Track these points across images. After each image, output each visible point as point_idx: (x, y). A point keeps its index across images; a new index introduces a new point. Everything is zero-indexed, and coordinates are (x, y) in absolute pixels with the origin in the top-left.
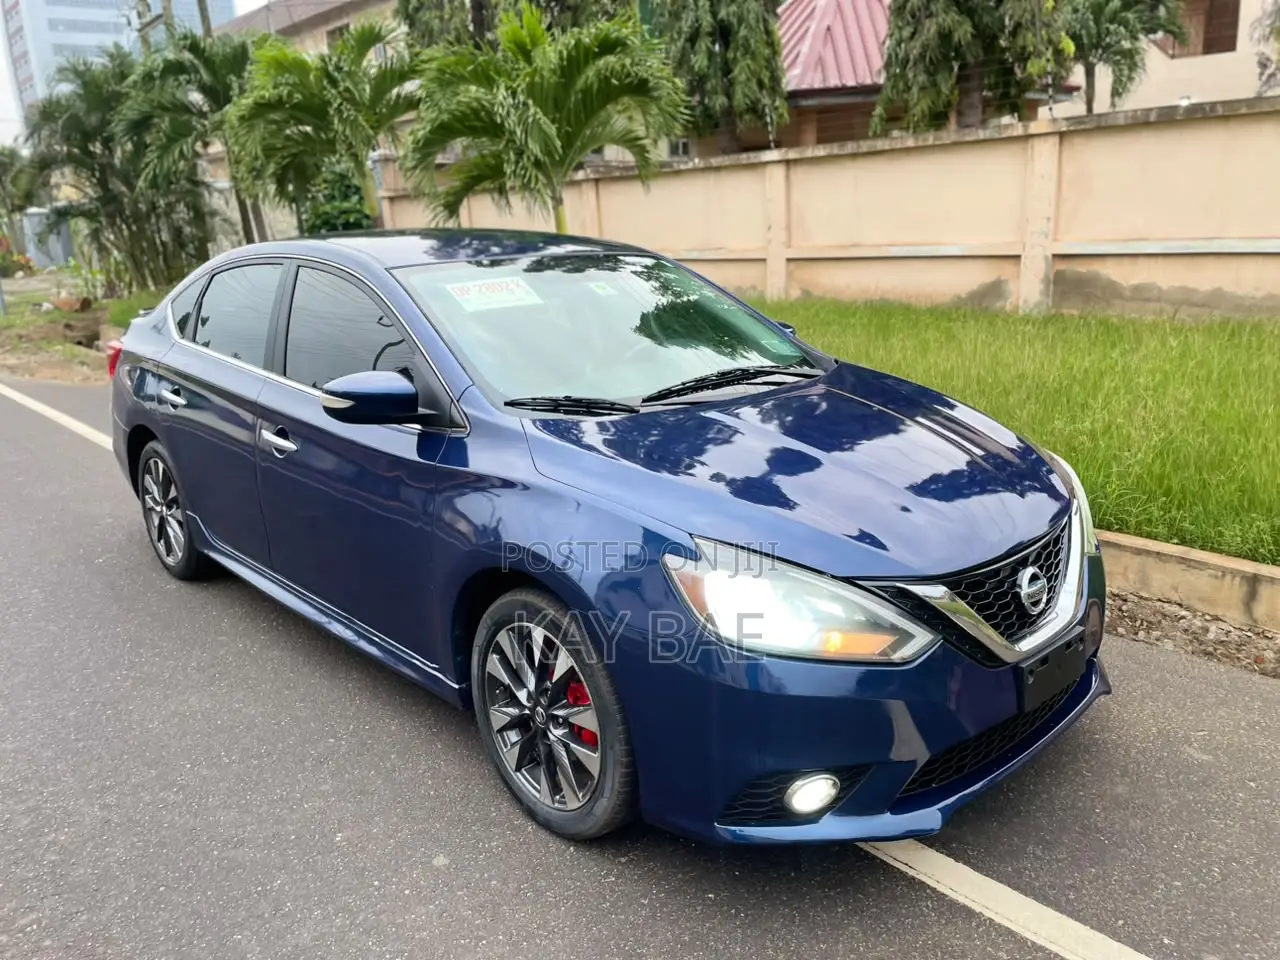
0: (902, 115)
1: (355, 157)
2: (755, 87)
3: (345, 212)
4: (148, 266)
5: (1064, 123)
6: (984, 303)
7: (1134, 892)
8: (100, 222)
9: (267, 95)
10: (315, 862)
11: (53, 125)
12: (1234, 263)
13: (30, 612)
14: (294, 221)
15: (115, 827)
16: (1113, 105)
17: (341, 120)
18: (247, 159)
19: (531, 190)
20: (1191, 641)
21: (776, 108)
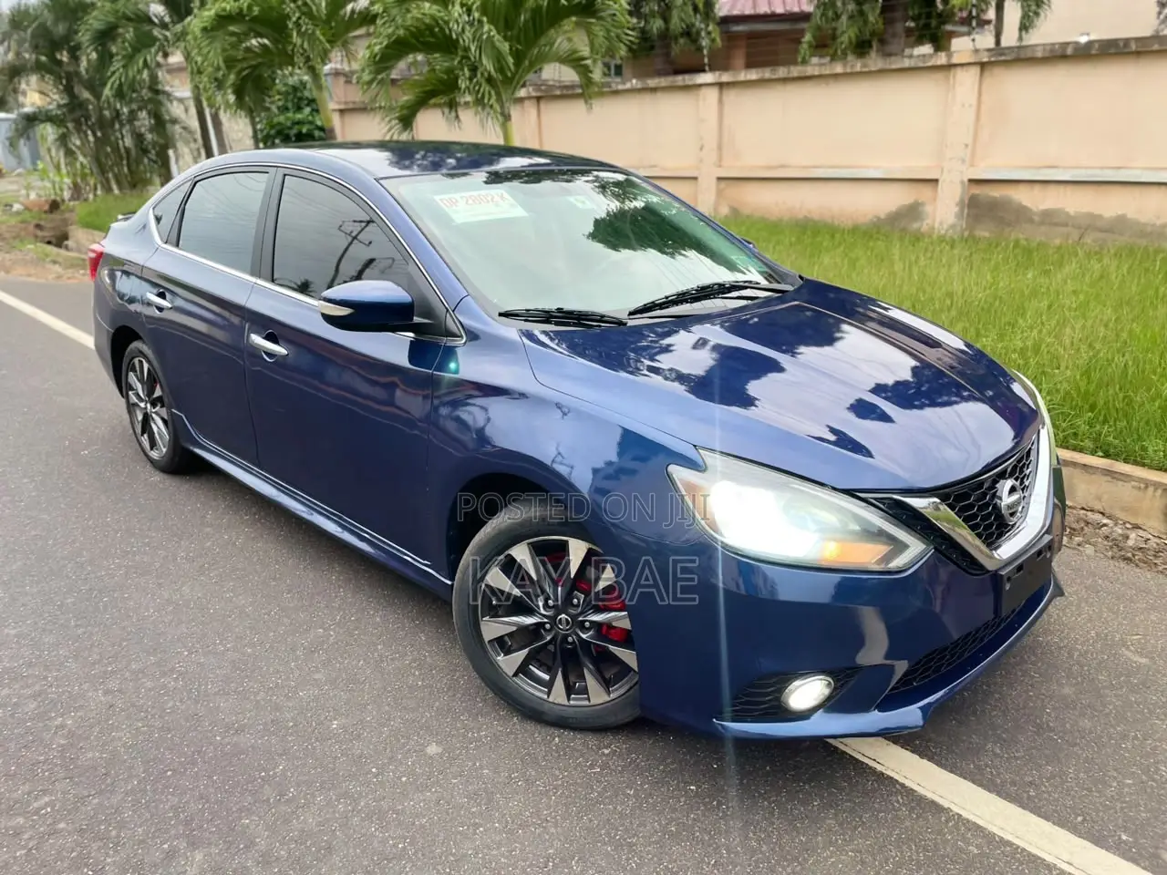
0: (829, 42)
1: (312, 70)
2: (690, 9)
3: (299, 123)
4: (113, 171)
5: (986, 54)
6: (902, 224)
7: (1090, 790)
8: (67, 128)
9: (228, 8)
10: (314, 748)
11: (22, 33)
12: (1136, 191)
13: (22, 501)
14: (250, 132)
15: (119, 713)
16: (1020, 38)
17: (299, 32)
18: (210, 69)
19: (484, 106)
20: (1111, 547)
21: (709, 33)
